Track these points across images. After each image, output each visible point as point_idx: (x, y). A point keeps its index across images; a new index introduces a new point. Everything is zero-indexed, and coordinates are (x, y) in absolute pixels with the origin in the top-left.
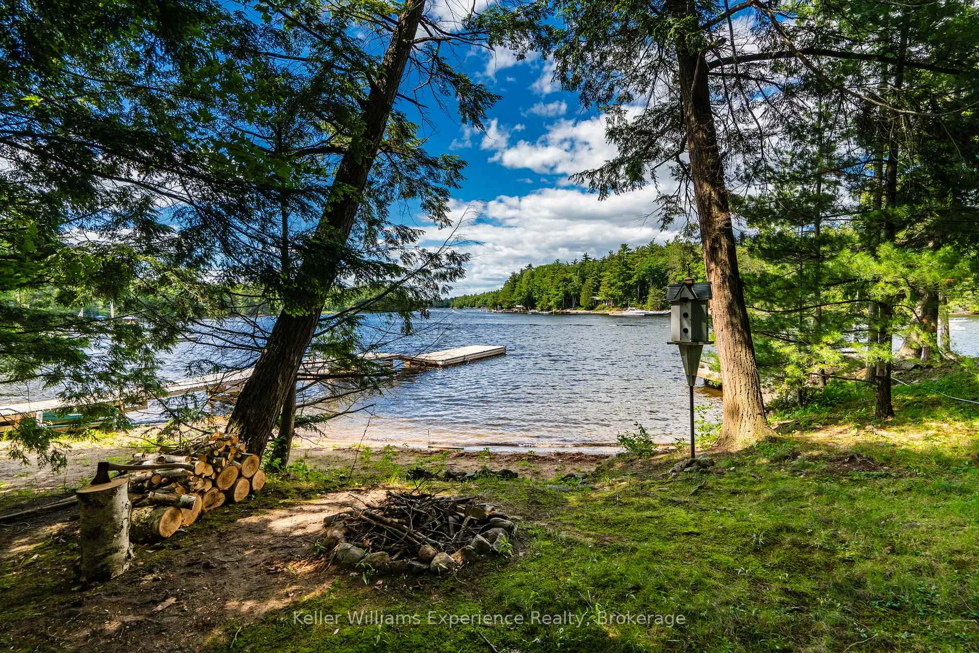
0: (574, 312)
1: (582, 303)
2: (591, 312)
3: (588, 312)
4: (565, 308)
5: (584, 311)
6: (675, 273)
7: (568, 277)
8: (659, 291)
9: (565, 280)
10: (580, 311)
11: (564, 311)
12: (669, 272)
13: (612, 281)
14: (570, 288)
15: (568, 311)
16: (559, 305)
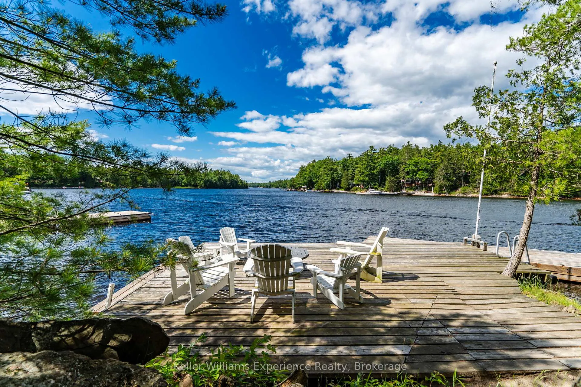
0: (337, 191)
1: (342, 185)
2: (348, 192)
3: (346, 191)
4: (332, 189)
5: (344, 191)
6: (404, 166)
7: (334, 167)
8: (393, 178)
9: (332, 169)
10: (341, 191)
11: (331, 191)
12: (400, 165)
13: (362, 171)
14: (335, 175)
15: (333, 190)
16: (328, 186)
